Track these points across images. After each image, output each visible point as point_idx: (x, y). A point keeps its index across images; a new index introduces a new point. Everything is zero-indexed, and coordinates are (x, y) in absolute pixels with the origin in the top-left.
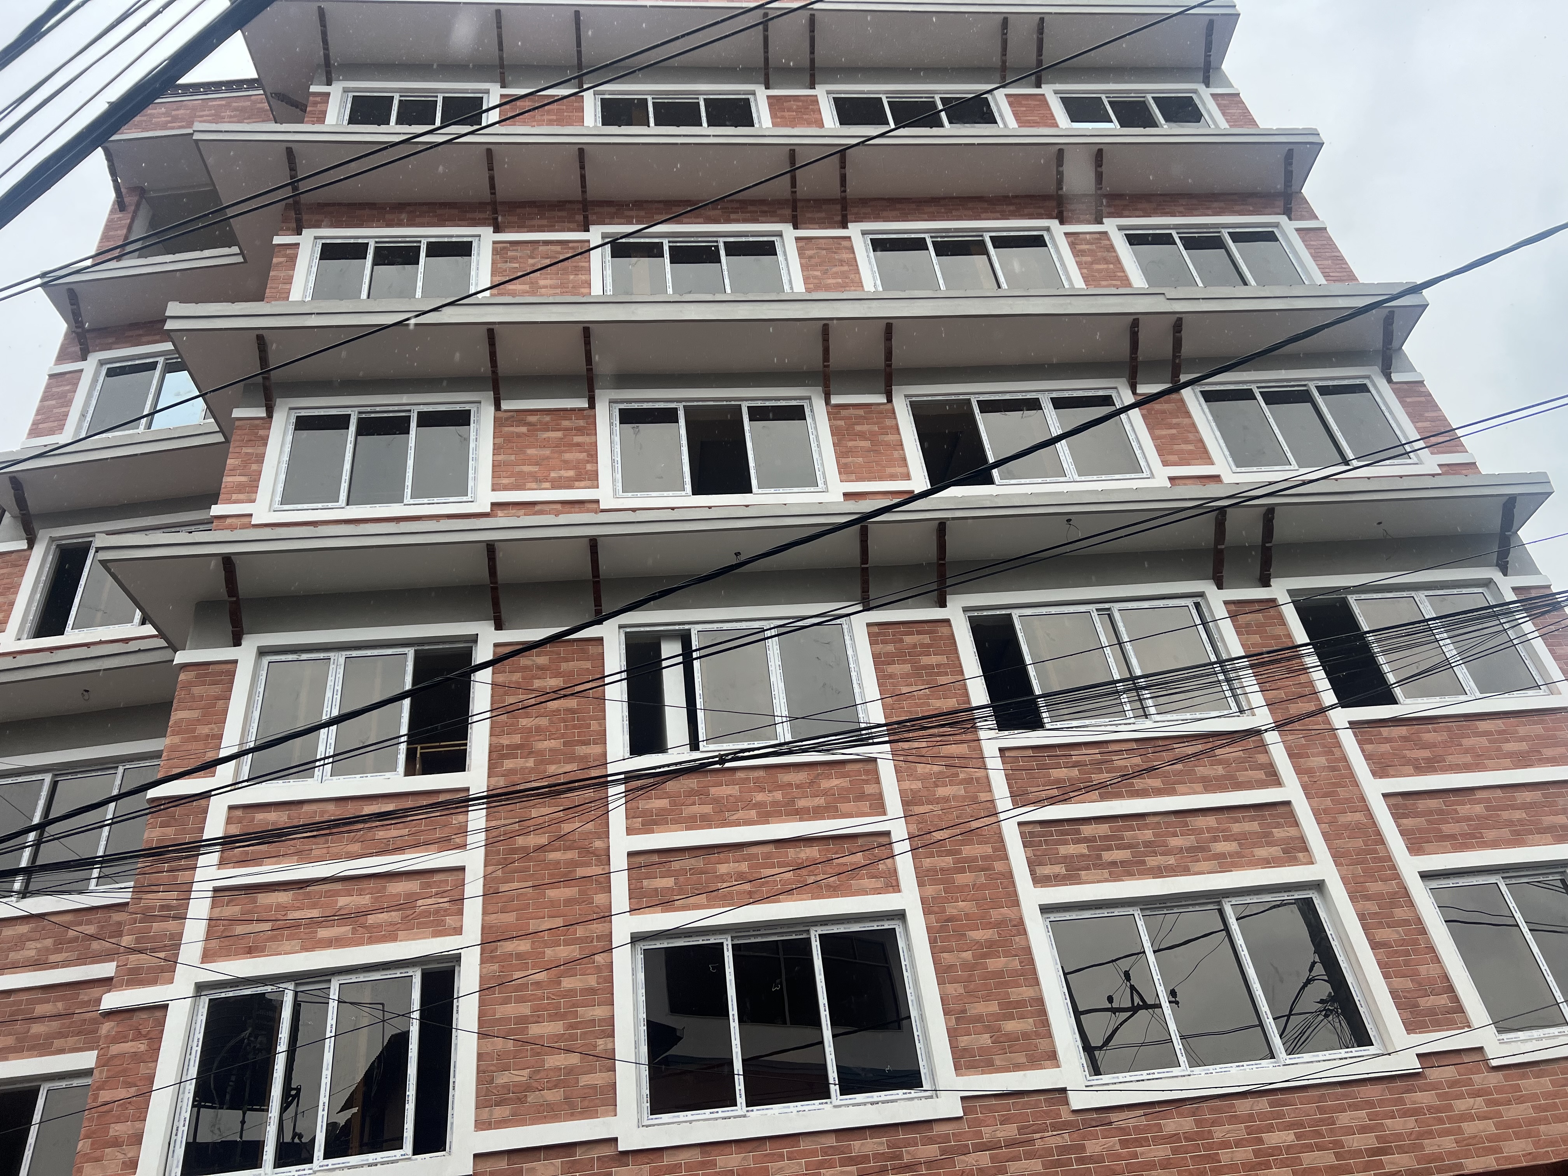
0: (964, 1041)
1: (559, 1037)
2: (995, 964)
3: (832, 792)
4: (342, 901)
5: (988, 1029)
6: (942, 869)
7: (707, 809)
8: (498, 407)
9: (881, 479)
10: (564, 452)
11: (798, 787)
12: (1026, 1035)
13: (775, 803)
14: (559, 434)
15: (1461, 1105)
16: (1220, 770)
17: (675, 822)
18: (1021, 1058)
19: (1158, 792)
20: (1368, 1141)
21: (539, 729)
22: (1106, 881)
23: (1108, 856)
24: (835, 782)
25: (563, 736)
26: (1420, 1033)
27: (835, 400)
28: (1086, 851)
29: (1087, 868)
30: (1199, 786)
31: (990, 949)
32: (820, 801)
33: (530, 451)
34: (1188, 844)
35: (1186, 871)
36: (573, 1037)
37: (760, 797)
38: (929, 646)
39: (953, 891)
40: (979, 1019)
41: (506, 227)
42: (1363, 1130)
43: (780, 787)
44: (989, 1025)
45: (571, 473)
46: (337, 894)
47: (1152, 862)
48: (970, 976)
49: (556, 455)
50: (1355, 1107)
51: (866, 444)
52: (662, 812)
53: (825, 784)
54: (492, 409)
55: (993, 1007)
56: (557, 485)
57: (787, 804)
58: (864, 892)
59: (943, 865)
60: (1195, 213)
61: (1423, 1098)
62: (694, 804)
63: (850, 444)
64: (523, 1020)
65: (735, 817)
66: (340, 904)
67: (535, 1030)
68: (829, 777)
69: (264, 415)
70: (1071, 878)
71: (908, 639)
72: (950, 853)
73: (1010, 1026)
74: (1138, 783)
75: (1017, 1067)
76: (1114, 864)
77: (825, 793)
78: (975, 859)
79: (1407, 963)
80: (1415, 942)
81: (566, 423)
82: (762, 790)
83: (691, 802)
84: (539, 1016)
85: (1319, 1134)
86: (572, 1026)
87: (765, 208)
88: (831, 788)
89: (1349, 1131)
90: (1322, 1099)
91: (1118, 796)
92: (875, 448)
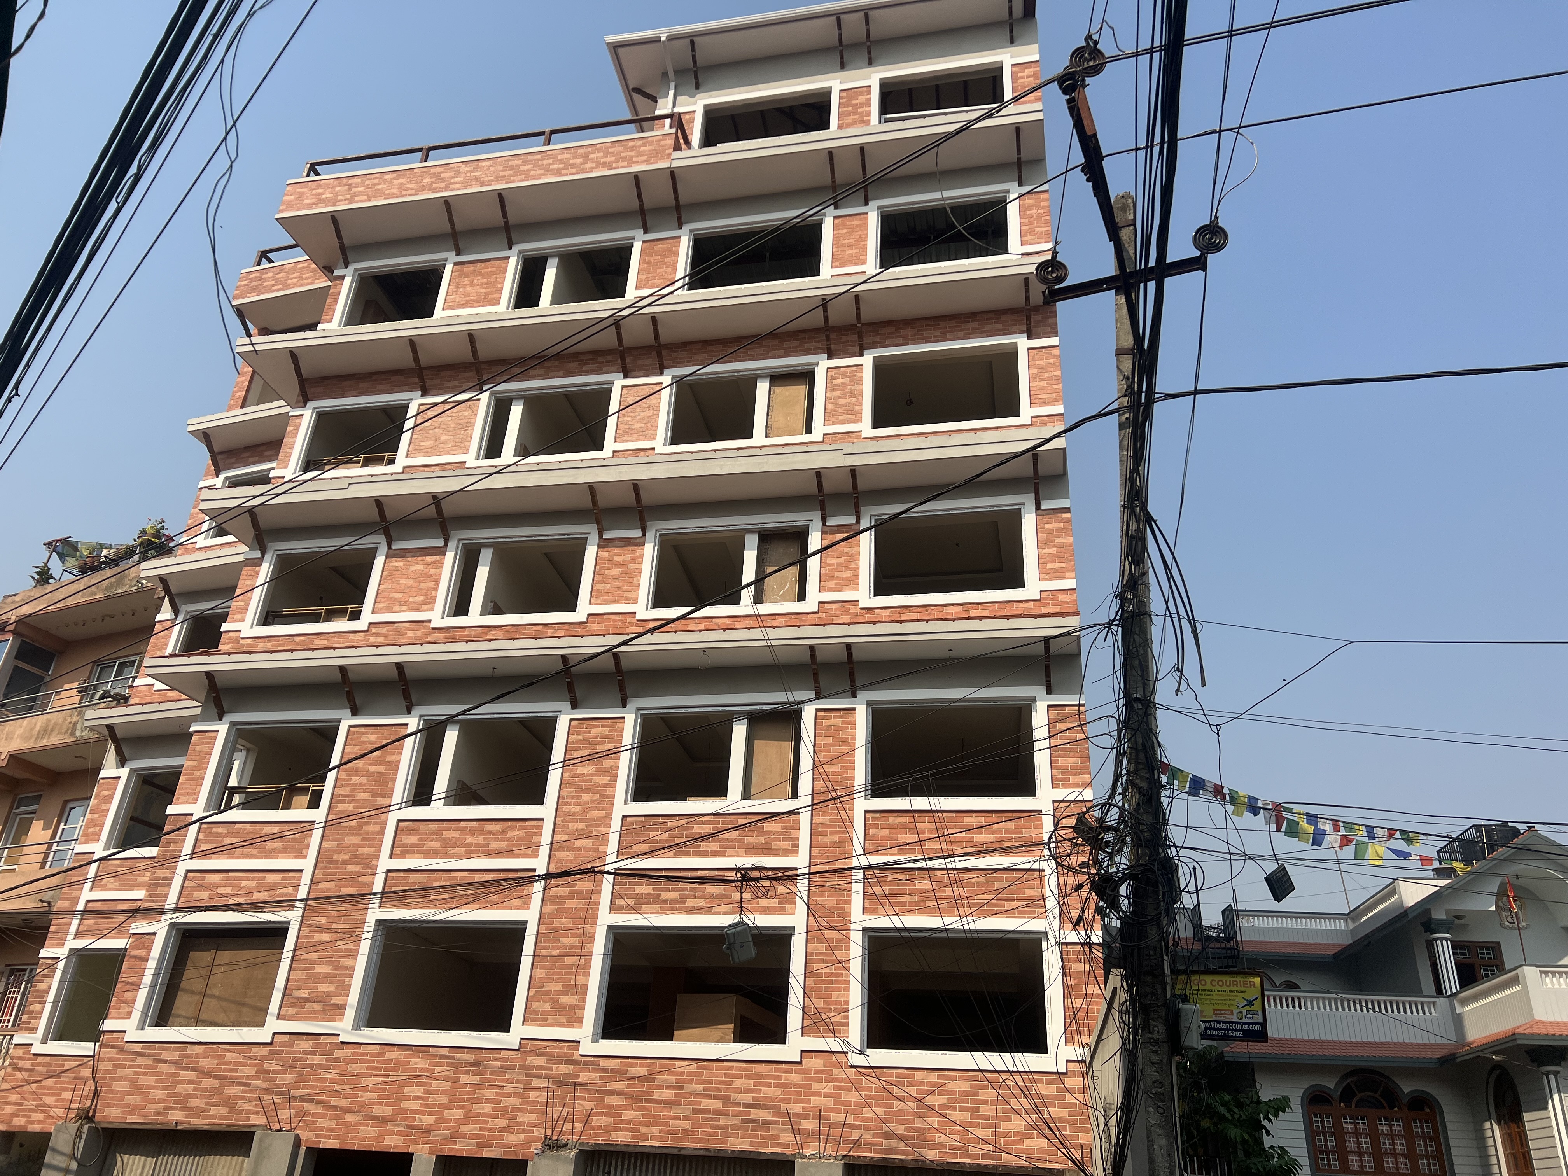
0: (535, 1005)
1: (328, 974)
2: (569, 960)
3: (512, 839)
4: (244, 884)
5: (551, 999)
6: (560, 896)
7: (437, 845)
8: (389, 547)
9: (618, 602)
10: (421, 581)
11: (494, 834)
12: (571, 1006)
13: (477, 845)
14: (421, 567)
15: (816, 1086)
16: (762, 840)
17: (419, 852)
18: (563, 1019)
19: (715, 853)
20: (749, 1098)
21: (361, 785)
22: (657, 913)
24: (517, 833)
25: (372, 790)
26: (813, 1036)
27: (607, 535)
29: (648, 903)
30: (742, 851)
31: (571, 950)
32: (504, 845)
33: (402, 582)
34: (718, 892)
35: (708, 911)
36: (335, 976)
37: (470, 840)
38: (606, 737)
39: (562, 911)
40: (548, 993)
41: (431, 389)
42: (747, 1091)
43: (483, 834)
44: (552, 997)
45: (420, 598)
46: (241, 879)
47: (690, 902)
48: (553, 966)
49: (416, 584)
50: (748, 1077)
51: (616, 572)
52: (413, 845)
53: (511, 834)
54: (386, 548)
55: (559, 987)
57: (484, 846)
58: (510, 907)
59: (563, 894)
61: (795, 1078)
62: (432, 841)
63: (607, 572)
65: (452, 852)
66: (242, 885)
67: (318, 969)
68: (514, 829)
69: (260, 556)
70: (636, 909)
71: (594, 731)
73: (564, 999)
74: (703, 846)
75: (560, 1025)
76: (666, 902)
77: (509, 840)
78: (582, 891)
80: (838, 976)
82: (473, 835)
83: (429, 840)
84: (321, 961)
85: (719, 1090)
86: (335, 969)
88: (514, 837)
89: (739, 1090)
90: (731, 1068)
91: (687, 854)
92: (623, 575)
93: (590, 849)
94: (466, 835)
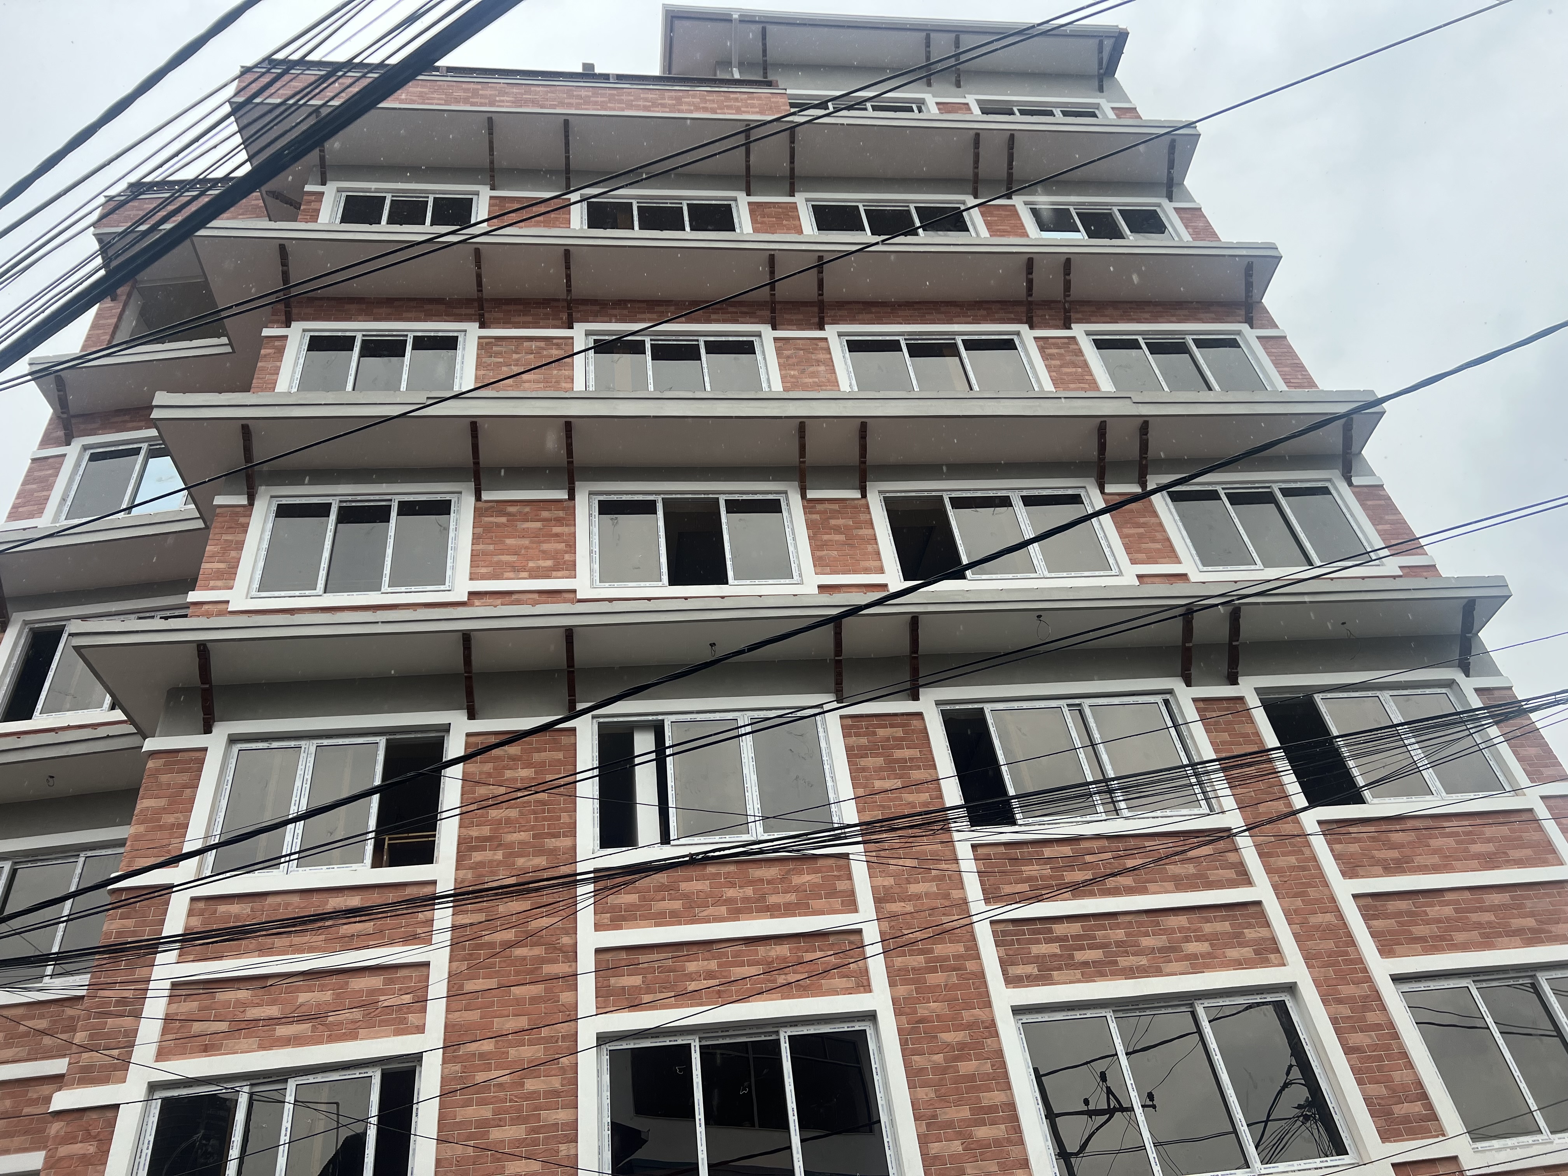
0: (935, 1148)
1: (520, 1143)
2: (967, 1067)
3: (803, 887)
4: (303, 997)
5: (960, 1136)
6: (914, 969)
7: (677, 905)
8: (478, 498)
9: (855, 572)
10: (543, 542)
11: (769, 882)
12: (998, 1142)
13: (745, 899)
14: (538, 525)
16: (1191, 869)
17: (644, 918)
18: (993, 1166)
19: (1130, 891)
21: (508, 821)
22: (1079, 981)
23: (1080, 956)
24: (807, 878)
25: (532, 828)
26: (1395, 1141)
27: (811, 494)
28: (1058, 951)
29: (1059, 969)
30: (1170, 885)
31: (962, 1051)
32: (791, 897)
33: (509, 541)
34: (1159, 944)
35: (1158, 972)
36: (535, 1142)
37: (730, 893)
38: (902, 739)
39: (924, 991)
40: (950, 1124)
41: (492, 323)
43: (752, 883)
44: (961, 1131)
45: (549, 563)
46: (298, 990)
47: (1124, 962)
48: (942, 1079)
49: (534, 546)
51: (842, 538)
52: (633, 908)
53: (797, 880)
54: (472, 499)
55: (964, 1112)
56: (535, 574)
57: (758, 900)
58: (835, 992)
59: (915, 964)
60: (1160, 319)
62: (663, 899)
63: (826, 537)
64: (484, 1124)
65: (705, 913)
66: (300, 1000)
67: (496, 1134)
68: (801, 873)
69: (246, 502)
70: (1043, 978)
71: (881, 732)
72: (922, 952)
73: (982, 1132)
74: (1111, 882)
76: (1086, 964)
77: (797, 889)
78: (946, 959)
79: (1380, 1069)
80: (1388, 1047)
81: (545, 514)
82: (733, 885)
83: (660, 897)
84: (500, 1119)
86: (535, 1130)
87: (744, 309)
88: (804, 884)
91: (1090, 894)
92: (850, 542)
93: (936, 896)
94: (722, 886)
